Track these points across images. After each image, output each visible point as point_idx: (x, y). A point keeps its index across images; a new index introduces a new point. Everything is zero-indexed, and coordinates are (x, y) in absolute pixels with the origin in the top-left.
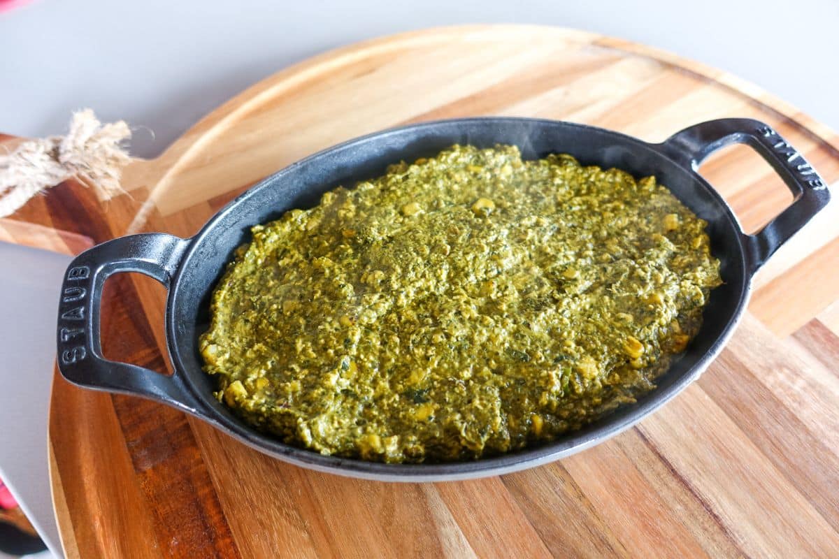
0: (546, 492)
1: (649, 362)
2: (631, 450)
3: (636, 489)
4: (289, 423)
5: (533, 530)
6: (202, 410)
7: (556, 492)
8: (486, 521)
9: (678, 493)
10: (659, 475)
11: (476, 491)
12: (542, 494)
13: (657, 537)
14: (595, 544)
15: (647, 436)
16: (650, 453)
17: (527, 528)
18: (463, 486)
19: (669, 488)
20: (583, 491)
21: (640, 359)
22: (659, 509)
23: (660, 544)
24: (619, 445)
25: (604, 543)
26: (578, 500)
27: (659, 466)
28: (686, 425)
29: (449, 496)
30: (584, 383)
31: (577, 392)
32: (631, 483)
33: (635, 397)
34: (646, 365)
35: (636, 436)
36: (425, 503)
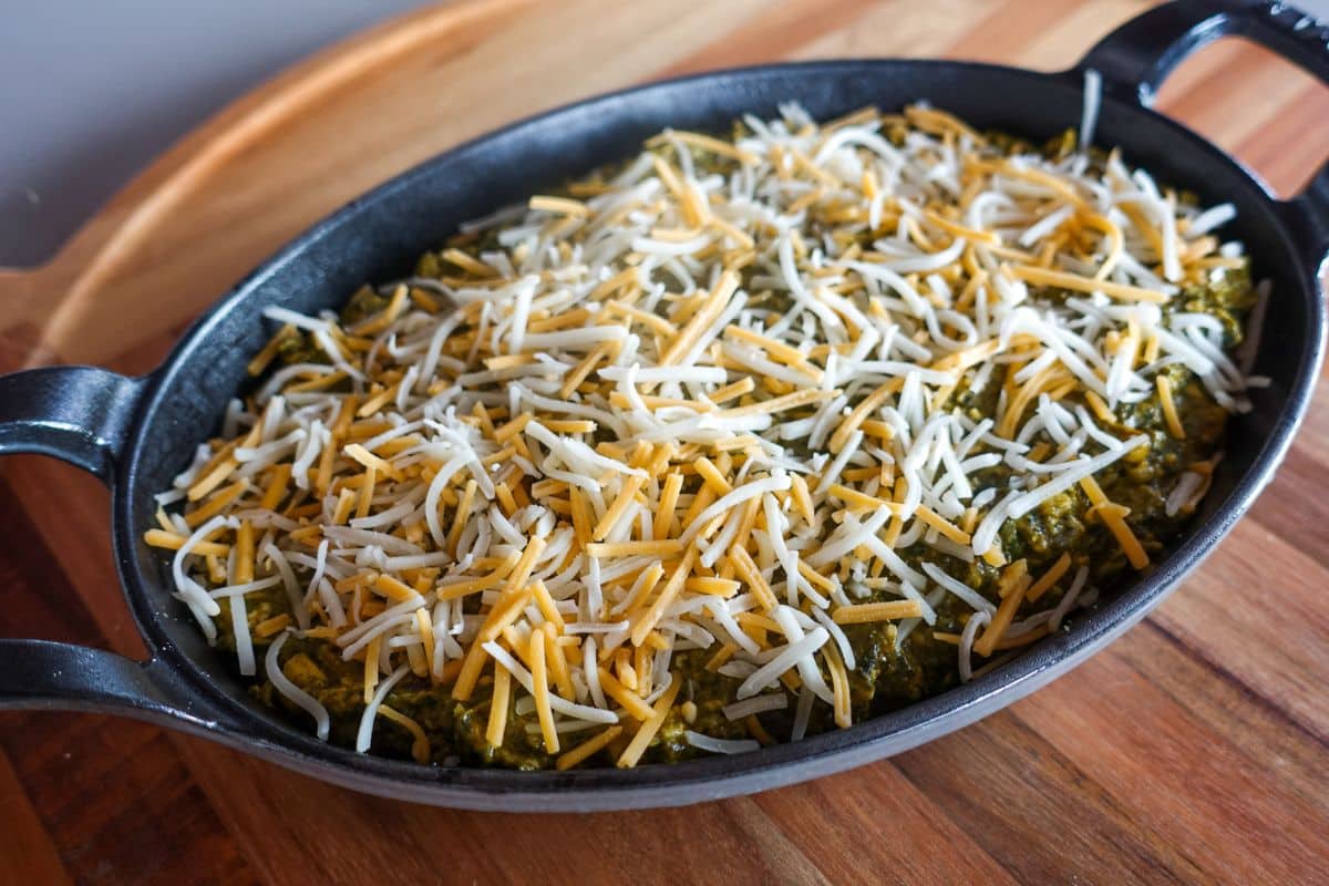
0: (1005, 783)
1: (1165, 466)
2: (1153, 666)
3: (1186, 743)
4: (434, 720)
5: (999, 869)
6: (230, 721)
7: (1026, 780)
8: (894, 867)
9: (1272, 735)
10: (1222, 705)
11: (859, 812)
12: (997, 788)
13: (1258, 833)
14: (1133, 872)
15: (1178, 634)
16: (1191, 664)
17: (985, 866)
18: (829, 805)
19: (1250, 728)
20: (1080, 766)
21: (1146, 463)
22: (1243, 772)
23: (1267, 844)
24: (1127, 660)
25: (1152, 867)
26: (1074, 787)
27: (1219, 688)
28: (1247, 598)
29: (803, 832)
30: (1048, 529)
31: (1037, 548)
32: (1171, 730)
33: (1157, 538)
34: (1161, 472)
35: (1155, 639)
36: (757, 856)
